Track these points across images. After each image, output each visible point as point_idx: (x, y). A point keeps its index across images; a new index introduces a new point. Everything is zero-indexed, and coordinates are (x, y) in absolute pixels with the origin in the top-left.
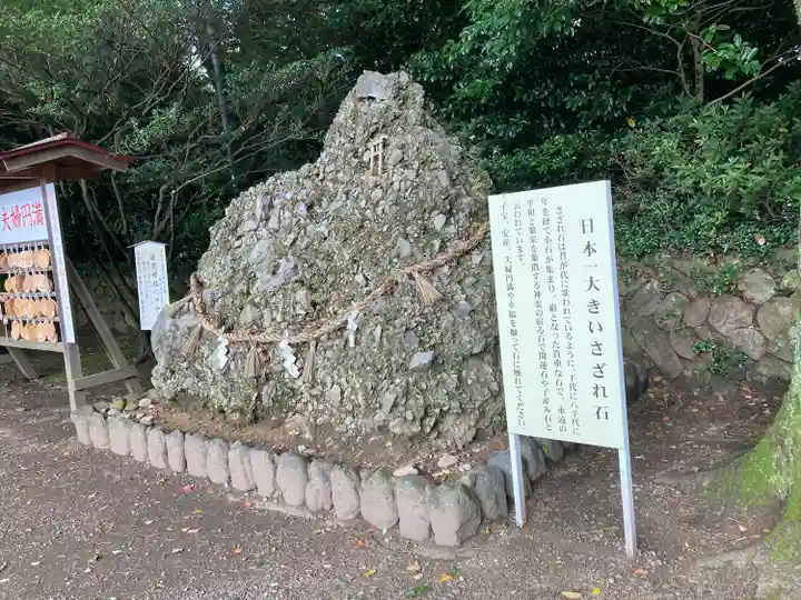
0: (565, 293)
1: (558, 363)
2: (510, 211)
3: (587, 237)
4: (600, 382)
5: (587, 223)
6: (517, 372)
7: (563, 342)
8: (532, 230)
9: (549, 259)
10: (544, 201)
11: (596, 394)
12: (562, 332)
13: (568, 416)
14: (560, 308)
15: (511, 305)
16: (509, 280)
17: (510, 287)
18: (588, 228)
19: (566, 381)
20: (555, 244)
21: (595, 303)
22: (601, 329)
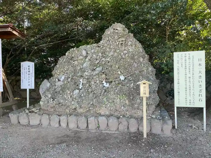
0: (193, 74)
1: (190, 90)
2: (180, 56)
3: (200, 62)
4: (201, 93)
5: (200, 59)
6: (179, 92)
7: (192, 85)
8: (185, 60)
9: (190, 67)
10: (189, 54)
11: (199, 96)
12: (192, 83)
13: (192, 101)
14: (192, 78)
15: (178, 77)
16: (178, 72)
17: (178, 73)
18: (200, 60)
19: (192, 94)
20: (191, 63)
21: (200, 76)
22: (202, 82)
